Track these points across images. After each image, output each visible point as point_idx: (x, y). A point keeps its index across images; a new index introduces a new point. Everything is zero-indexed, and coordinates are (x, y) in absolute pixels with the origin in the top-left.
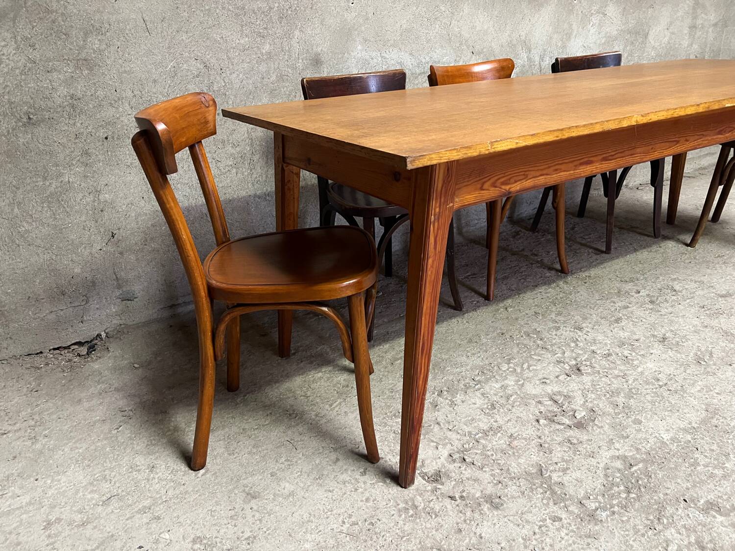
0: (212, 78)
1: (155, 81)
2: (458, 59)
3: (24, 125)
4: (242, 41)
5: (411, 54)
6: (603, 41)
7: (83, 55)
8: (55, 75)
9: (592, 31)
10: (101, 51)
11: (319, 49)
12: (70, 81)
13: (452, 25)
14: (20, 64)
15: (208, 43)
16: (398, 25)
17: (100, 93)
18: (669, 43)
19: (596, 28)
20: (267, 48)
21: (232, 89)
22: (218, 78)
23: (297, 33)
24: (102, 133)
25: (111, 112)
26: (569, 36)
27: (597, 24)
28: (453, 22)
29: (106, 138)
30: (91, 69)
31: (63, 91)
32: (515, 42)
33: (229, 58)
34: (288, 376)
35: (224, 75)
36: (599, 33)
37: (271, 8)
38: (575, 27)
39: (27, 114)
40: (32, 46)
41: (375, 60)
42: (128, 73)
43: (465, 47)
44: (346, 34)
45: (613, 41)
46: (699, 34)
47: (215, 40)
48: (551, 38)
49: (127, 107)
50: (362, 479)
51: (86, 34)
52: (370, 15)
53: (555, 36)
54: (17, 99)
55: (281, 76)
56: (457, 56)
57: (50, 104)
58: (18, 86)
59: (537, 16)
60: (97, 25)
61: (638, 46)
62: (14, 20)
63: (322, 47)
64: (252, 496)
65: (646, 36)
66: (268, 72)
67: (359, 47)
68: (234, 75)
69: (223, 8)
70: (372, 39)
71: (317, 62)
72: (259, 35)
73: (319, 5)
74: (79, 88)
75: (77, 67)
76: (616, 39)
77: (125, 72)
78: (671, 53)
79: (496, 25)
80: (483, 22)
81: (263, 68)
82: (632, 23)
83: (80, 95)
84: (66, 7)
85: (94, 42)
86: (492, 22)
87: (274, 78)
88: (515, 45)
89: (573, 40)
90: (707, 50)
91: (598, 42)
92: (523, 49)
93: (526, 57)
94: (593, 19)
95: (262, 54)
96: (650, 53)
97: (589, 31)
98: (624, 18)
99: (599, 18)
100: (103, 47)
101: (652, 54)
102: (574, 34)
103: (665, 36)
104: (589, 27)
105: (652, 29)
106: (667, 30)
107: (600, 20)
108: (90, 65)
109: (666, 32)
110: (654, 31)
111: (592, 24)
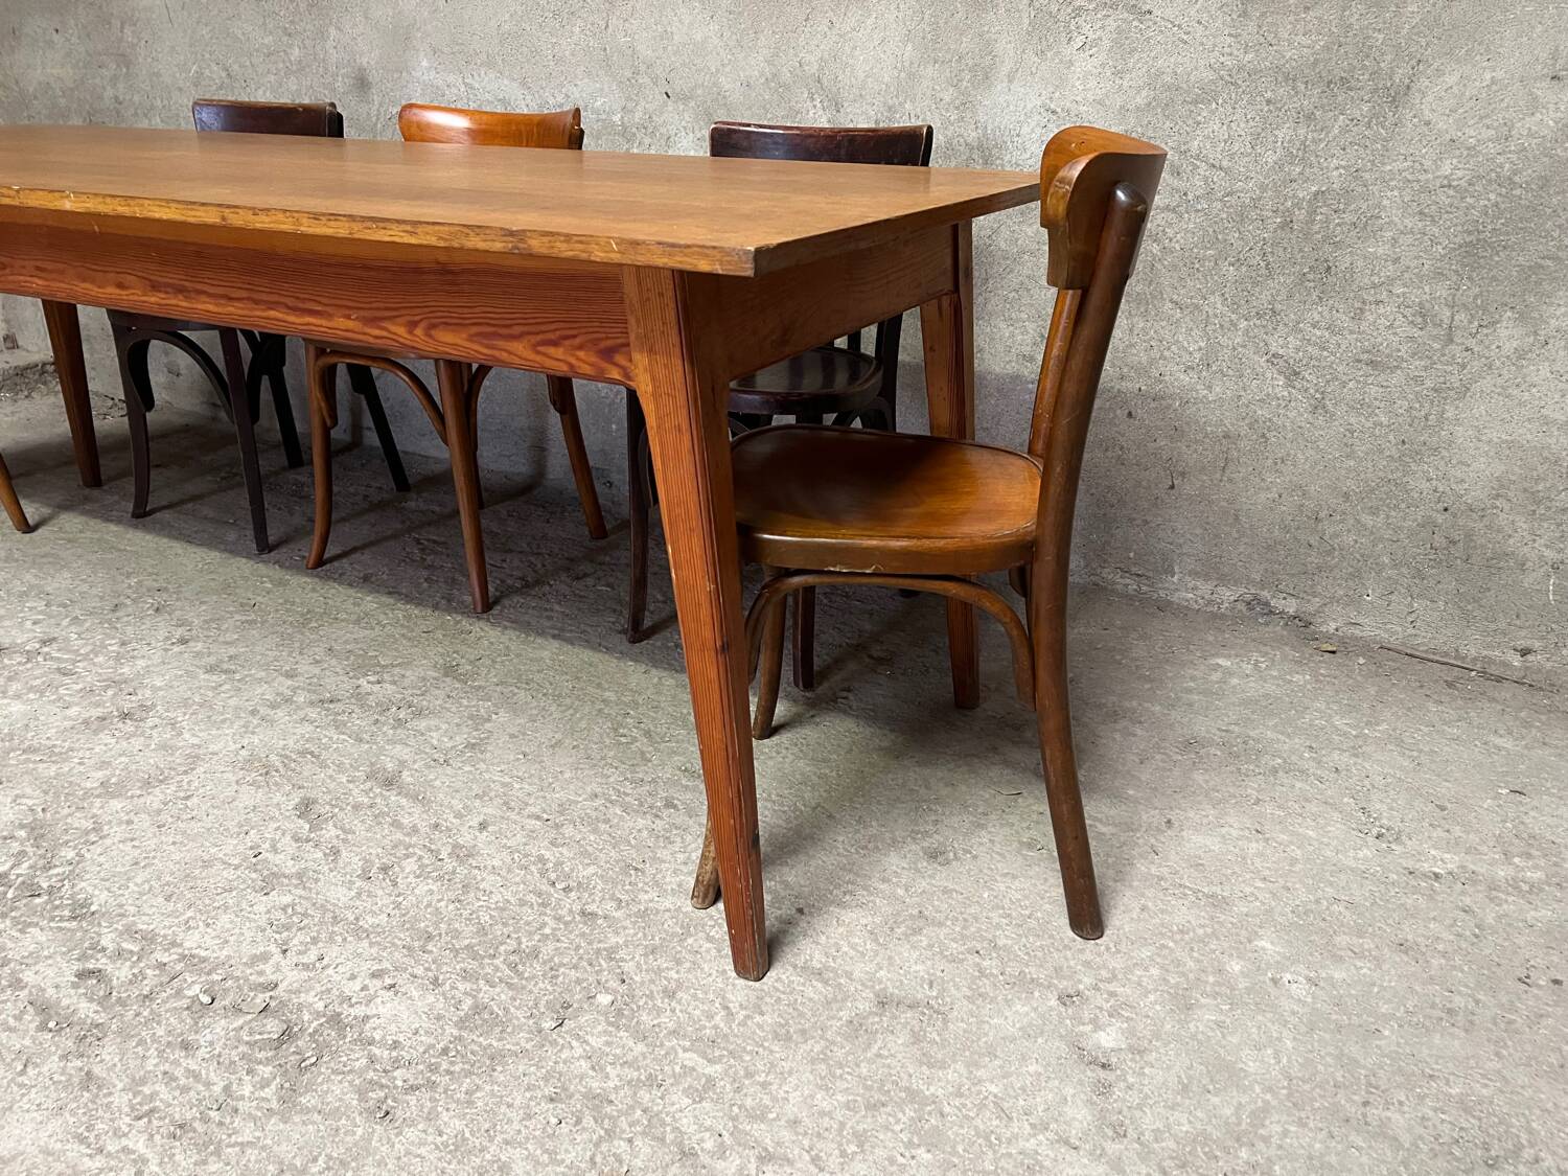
1: (180, 89)
2: (630, 105)
4: (266, 41)
5: (524, 84)
7: (122, 50)
8: (104, 71)
9: (1084, 64)
10: (134, 46)
11: (364, 62)
12: (114, 79)
13: (610, 30)
14: (82, 56)
15: (229, 40)
16: (493, 23)
17: (136, 99)
19: (1102, 57)
20: (296, 52)
23: (333, 31)
26: (984, 76)
27: (1106, 43)
28: (614, 21)
30: (128, 68)
32: (786, 76)
33: (253, 65)
36: (1118, 73)
38: (1006, 47)
40: (89, 36)
41: (453, 90)
42: (157, 75)
43: (647, 80)
44: (402, 37)
45: (1195, 102)
47: (237, 37)
48: (911, 76)
51: (123, 24)
53: (930, 71)
54: (82, 96)
56: (629, 99)
57: (102, 105)
58: (83, 81)
59: (855, 13)
60: (130, 13)
61: (1345, 130)
63: (369, 59)
65: (1397, 97)
67: (425, 63)
70: (445, 50)
71: (362, 83)
72: (285, 31)
74: (121, 90)
75: (118, 65)
76: (1206, 96)
77: (154, 74)
79: (727, 34)
80: (691, 24)
82: (1298, 43)
83: (121, 98)
85: (129, 34)
86: (715, 26)
88: (787, 87)
92: (813, 100)
94: (1086, 28)
95: (290, 61)
96: (1428, 163)
97: (1071, 63)
98: (1252, 27)
99: (1111, 24)
100: (135, 41)
101: (1446, 169)
102: (1005, 69)
103: (1534, 105)
104: (1069, 51)
105: (1439, 72)
106: (1546, 83)
107: (1118, 29)
108: (125, 60)
109: (1542, 90)
110: (1451, 80)
111: (1079, 43)
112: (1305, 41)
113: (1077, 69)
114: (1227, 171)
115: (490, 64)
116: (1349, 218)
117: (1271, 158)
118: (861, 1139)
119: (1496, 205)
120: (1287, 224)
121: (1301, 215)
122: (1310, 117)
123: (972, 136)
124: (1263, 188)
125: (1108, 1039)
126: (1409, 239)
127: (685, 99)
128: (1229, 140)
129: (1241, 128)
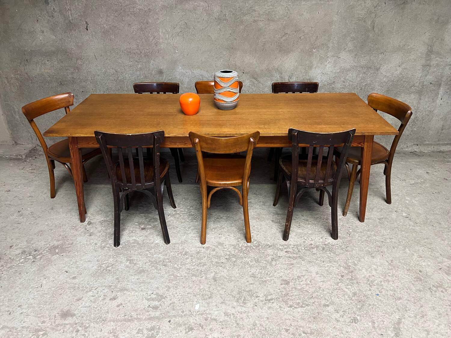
0: (119, 75)
1: (98, 75)
3: (60, 85)
4: (130, 63)
5: (207, 71)
6: (338, 71)
7: (76, 66)
8: (68, 71)
10: (81, 65)
11: (162, 68)
12: (72, 73)
13: (230, 61)
14: (59, 67)
15: (117, 63)
17: (81, 78)
18: (401, 74)
19: (332, 64)
20: (140, 66)
21: (126, 79)
22: (121, 75)
23: (152, 61)
24: (81, 90)
25: (84, 83)
26: (311, 67)
27: (333, 62)
28: (231, 59)
29: (83, 92)
30: (78, 70)
31: (70, 76)
32: (270, 69)
33: (125, 69)
34: (101, 184)
35: (123, 75)
36: (335, 67)
37: (141, 52)
38: (315, 63)
39: (61, 82)
40: (62, 62)
41: (188, 73)
42: (90, 72)
43: (239, 70)
44: (174, 63)
45: (347, 71)
46: (432, 70)
47: (120, 63)
48: (297, 68)
49: (89, 83)
50: (76, 216)
51: (77, 60)
52: (186, 55)
53: (300, 67)
54: (58, 77)
55: (146, 76)
57: (67, 79)
58: (58, 73)
59: (286, 57)
60: (80, 57)
61: (370, 75)
62: (57, 54)
63: (163, 67)
64: (52, 209)
65: (378, 69)
66: (140, 75)
67: (180, 68)
68: (127, 75)
69: (123, 52)
70: (187, 65)
71: (161, 72)
72: (136, 61)
73: (162, 51)
74: (75, 76)
75: (75, 69)
76: (349, 70)
77: (89, 72)
78: (404, 80)
79: (258, 61)
80: (249, 59)
81: (138, 73)
83: (75, 78)
84: (71, 51)
85: (79, 62)
86: (255, 60)
87: (142, 77)
88: (270, 71)
89: (313, 70)
90: (444, 79)
91: (334, 71)
92: (276, 72)
93: (278, 76)
94: (329, 60)
95: (138, 68)
96: (382, 79)
97: (326, 65)
98: (356, 59)
99: (334, 59)
100: (82, 63)
101: (384, 80)
102: (314, 66)
103: (397, 70)
104: (326, 63)
105: (384, 66)
106: (398, 67)
107: (335, 60)
108: (78, 69)
109: (398, 68)
110: (385, 67)
111: (328, 62)
112: (364, 62)
113: (328, 66)
114: (352, 82)
115: (198, 67)
116: (370, 88)
117: (359, 79)
118: (395, 233)
119: (391, 84)
120: (361, 89)
121: (363, 88)
122: (365, 73)
123: (308, 78)
124: (358, 84)
125: (404, 214)
126: (379, 90)
127: (247, 73)
128: (352, 77)
129: (354, 75)
